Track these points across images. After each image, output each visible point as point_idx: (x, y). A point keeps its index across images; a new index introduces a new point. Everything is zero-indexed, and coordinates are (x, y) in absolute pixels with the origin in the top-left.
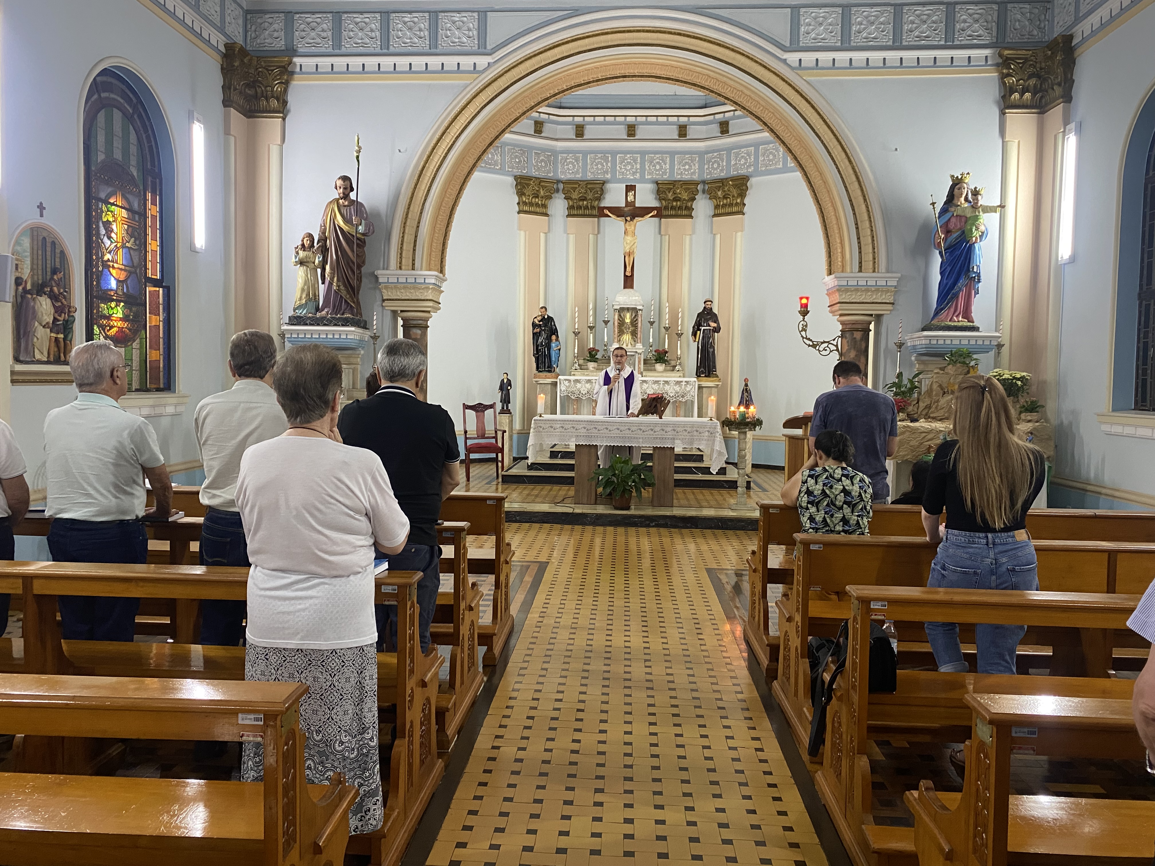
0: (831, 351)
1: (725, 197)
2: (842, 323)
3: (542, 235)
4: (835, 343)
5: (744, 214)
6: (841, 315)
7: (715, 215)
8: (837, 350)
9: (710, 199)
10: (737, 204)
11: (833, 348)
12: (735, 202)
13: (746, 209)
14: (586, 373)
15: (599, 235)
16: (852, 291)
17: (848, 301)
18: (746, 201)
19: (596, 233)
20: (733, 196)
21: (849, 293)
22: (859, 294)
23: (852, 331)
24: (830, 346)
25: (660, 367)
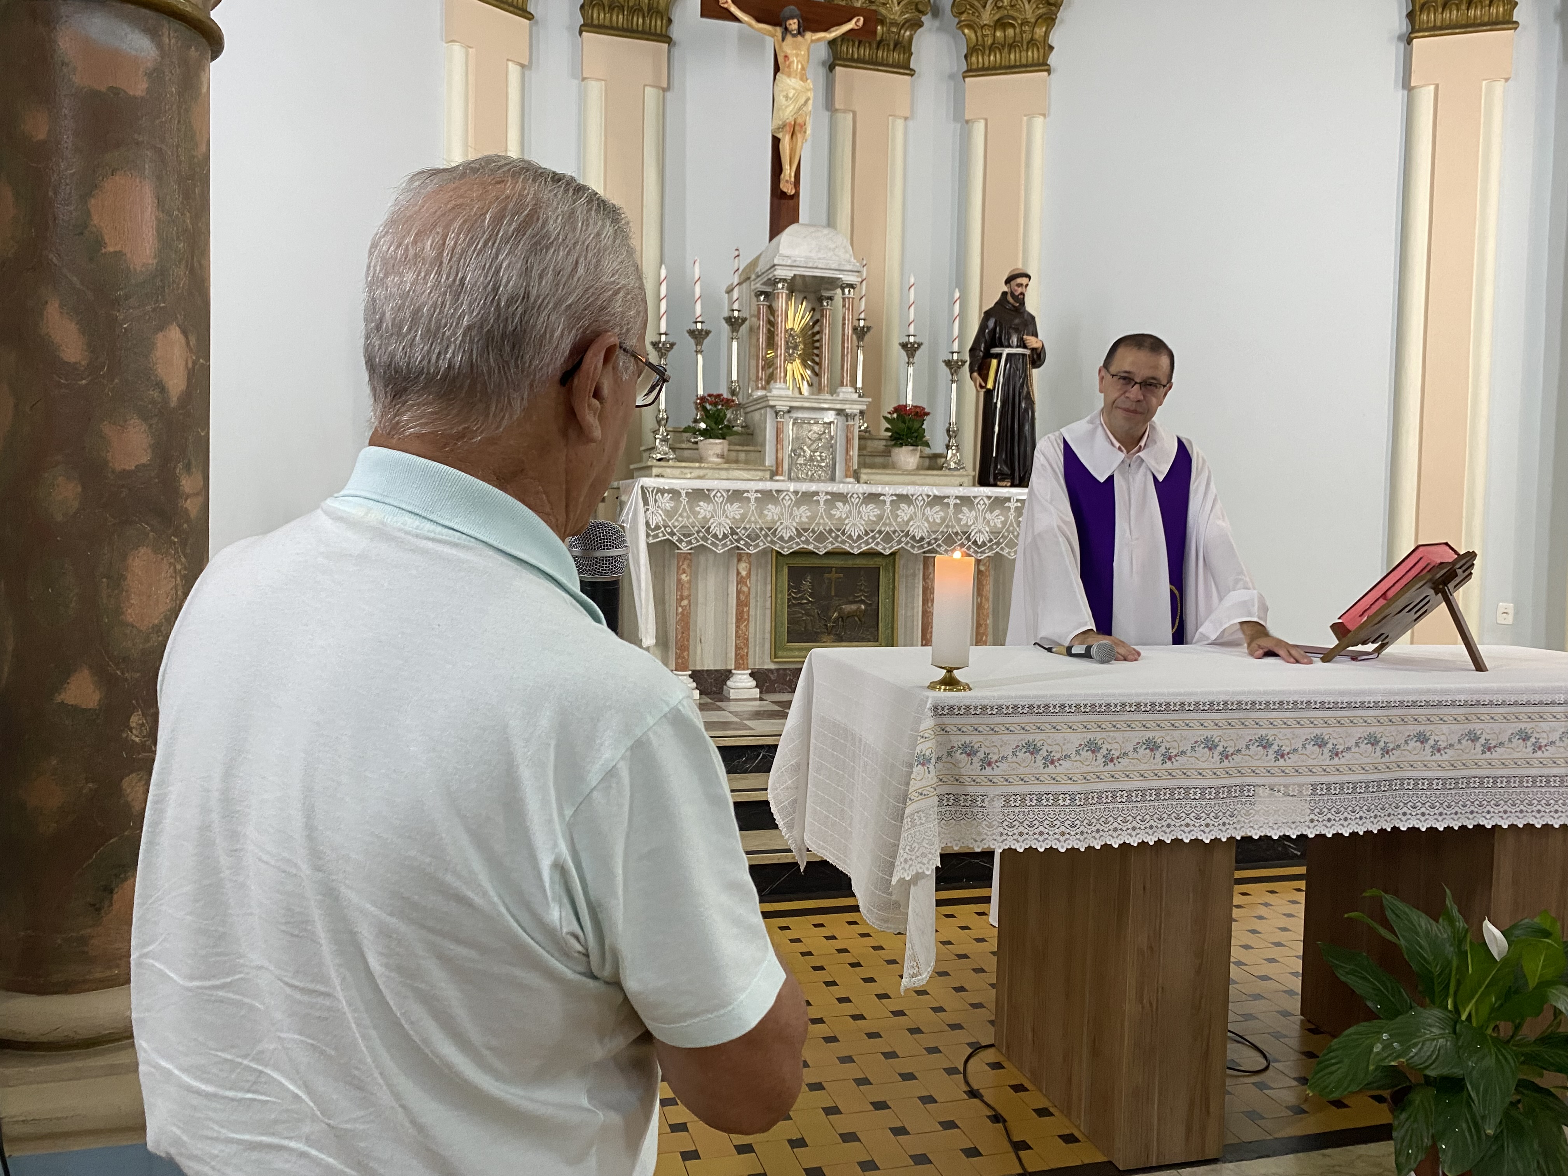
1: (1001, 24)
3: (514, 71)
5: (1049, 71)
7: (972, 71)
9: (961, 26)
10: (1032, 42)
12: (1026, 37)
13: (1053, 60)
14: (696, 473)
15: (668, 95)
18: (1053, 39)
19: (665, 85)
20: (1025, 22)
25: (907, 457)
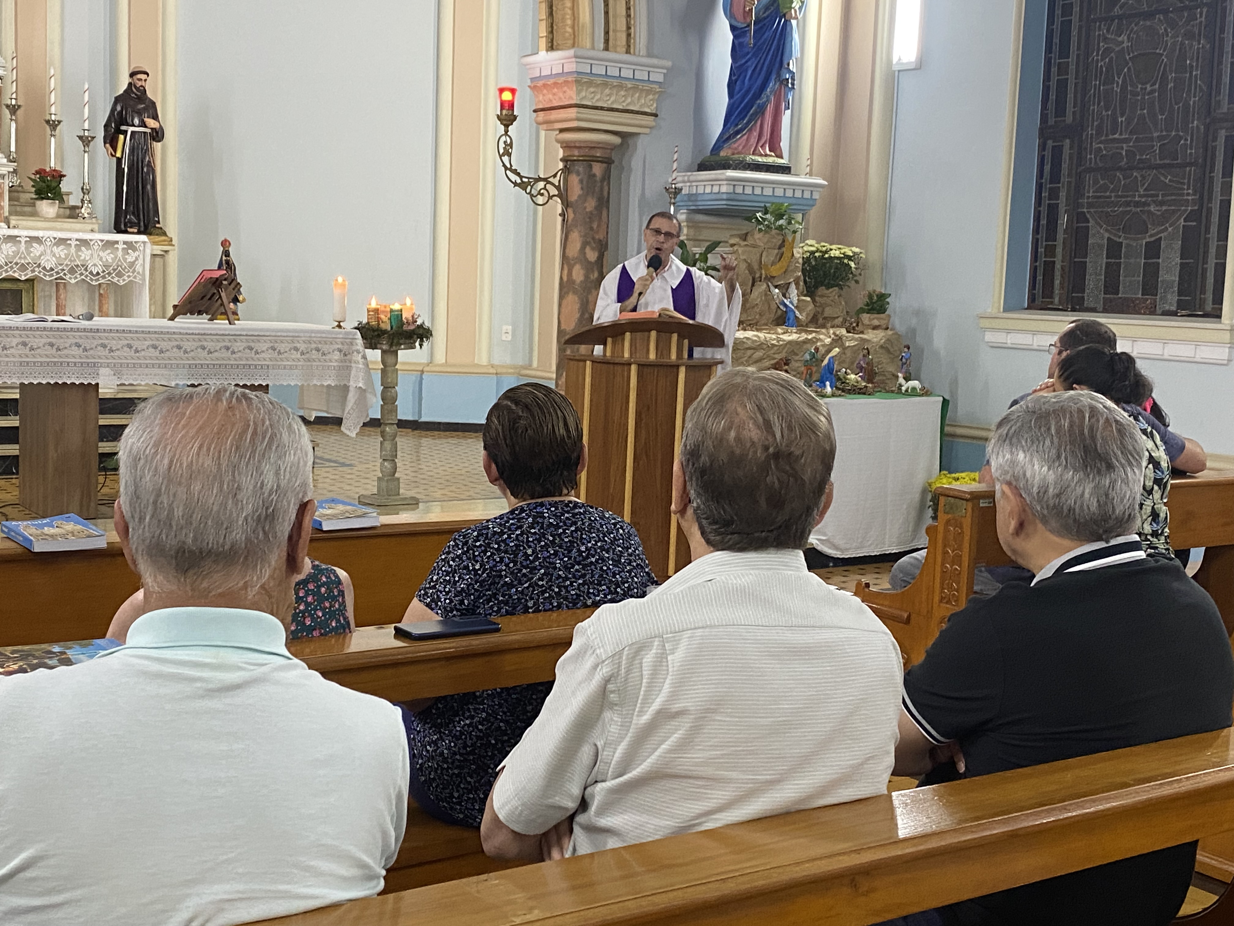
0: (550, 197)
2: (567, 146)
4: (555, 181)
6: (562, 131)
8: (560, 196)
11: (553, 191)
16: (597, 86)
17: (589, 103)
21: (592, 90)
22: (607, 91)
23: (589, 161)
24: (548, 186)
25: (47, 208)
